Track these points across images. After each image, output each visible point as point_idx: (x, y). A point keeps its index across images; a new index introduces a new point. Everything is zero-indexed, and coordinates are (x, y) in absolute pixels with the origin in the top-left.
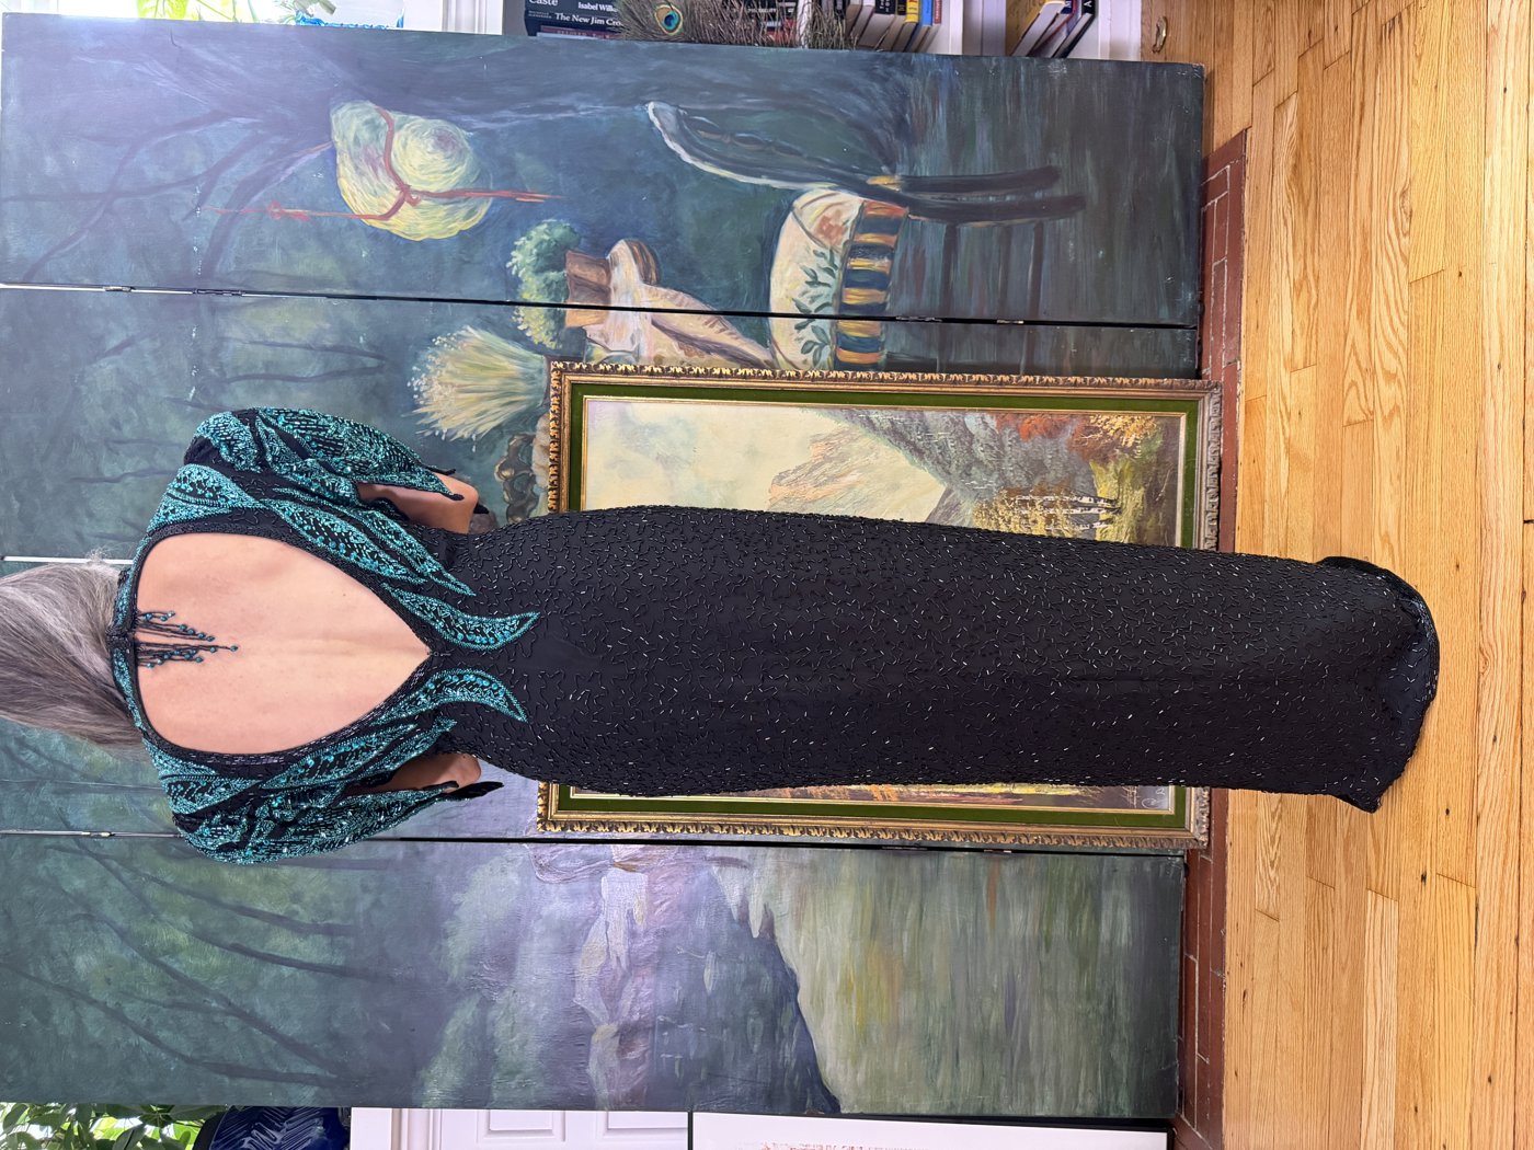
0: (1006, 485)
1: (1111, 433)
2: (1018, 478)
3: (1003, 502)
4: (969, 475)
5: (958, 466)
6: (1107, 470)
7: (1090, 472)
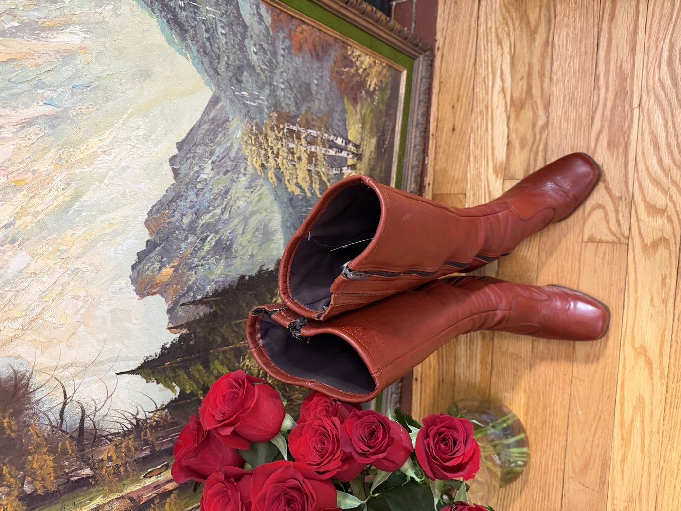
0: (276, 106)
1: (361, 71)
2: (287, 100)
3: (272, 129)
4: (240, 82)
5: (228, 65)
6: (356, 111)
7: (344, 111)
